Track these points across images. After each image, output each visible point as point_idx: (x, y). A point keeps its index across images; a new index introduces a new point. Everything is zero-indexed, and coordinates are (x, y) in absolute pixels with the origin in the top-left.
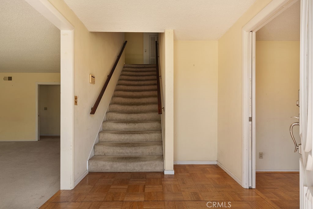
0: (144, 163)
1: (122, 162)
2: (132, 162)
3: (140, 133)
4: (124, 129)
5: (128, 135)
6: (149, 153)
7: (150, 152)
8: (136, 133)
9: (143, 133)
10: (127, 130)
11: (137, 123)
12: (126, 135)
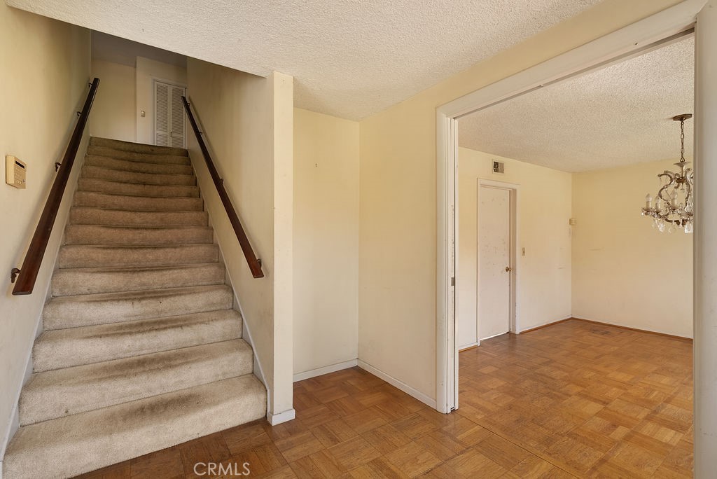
0: (212, 410)
1: (142, 426)
2: (179, 416)
3: (181, 326)
4: (125, 316)
5: (145, 335)
6: (218, 375)
7: (220, 373)
8: (169, 328)
9: (191, 324)
10: (132, 319)
11: (166, 296)
12: (139, 336)
